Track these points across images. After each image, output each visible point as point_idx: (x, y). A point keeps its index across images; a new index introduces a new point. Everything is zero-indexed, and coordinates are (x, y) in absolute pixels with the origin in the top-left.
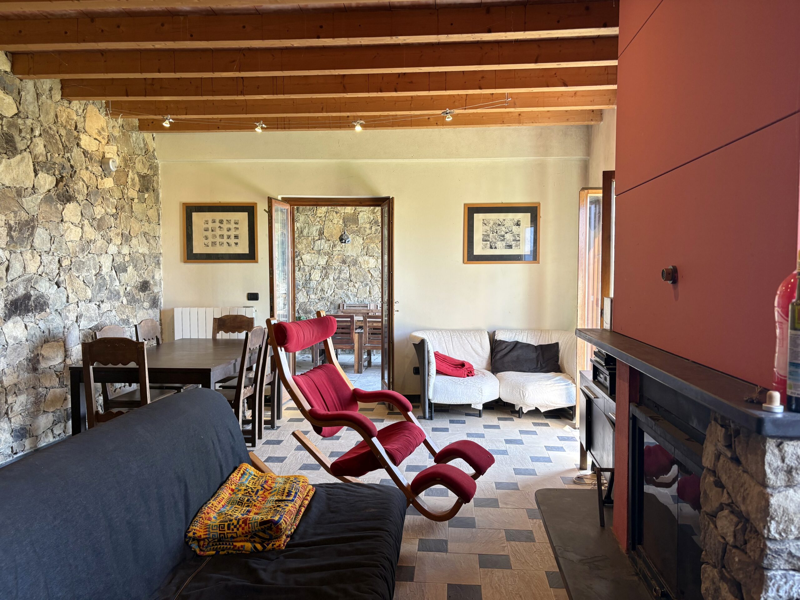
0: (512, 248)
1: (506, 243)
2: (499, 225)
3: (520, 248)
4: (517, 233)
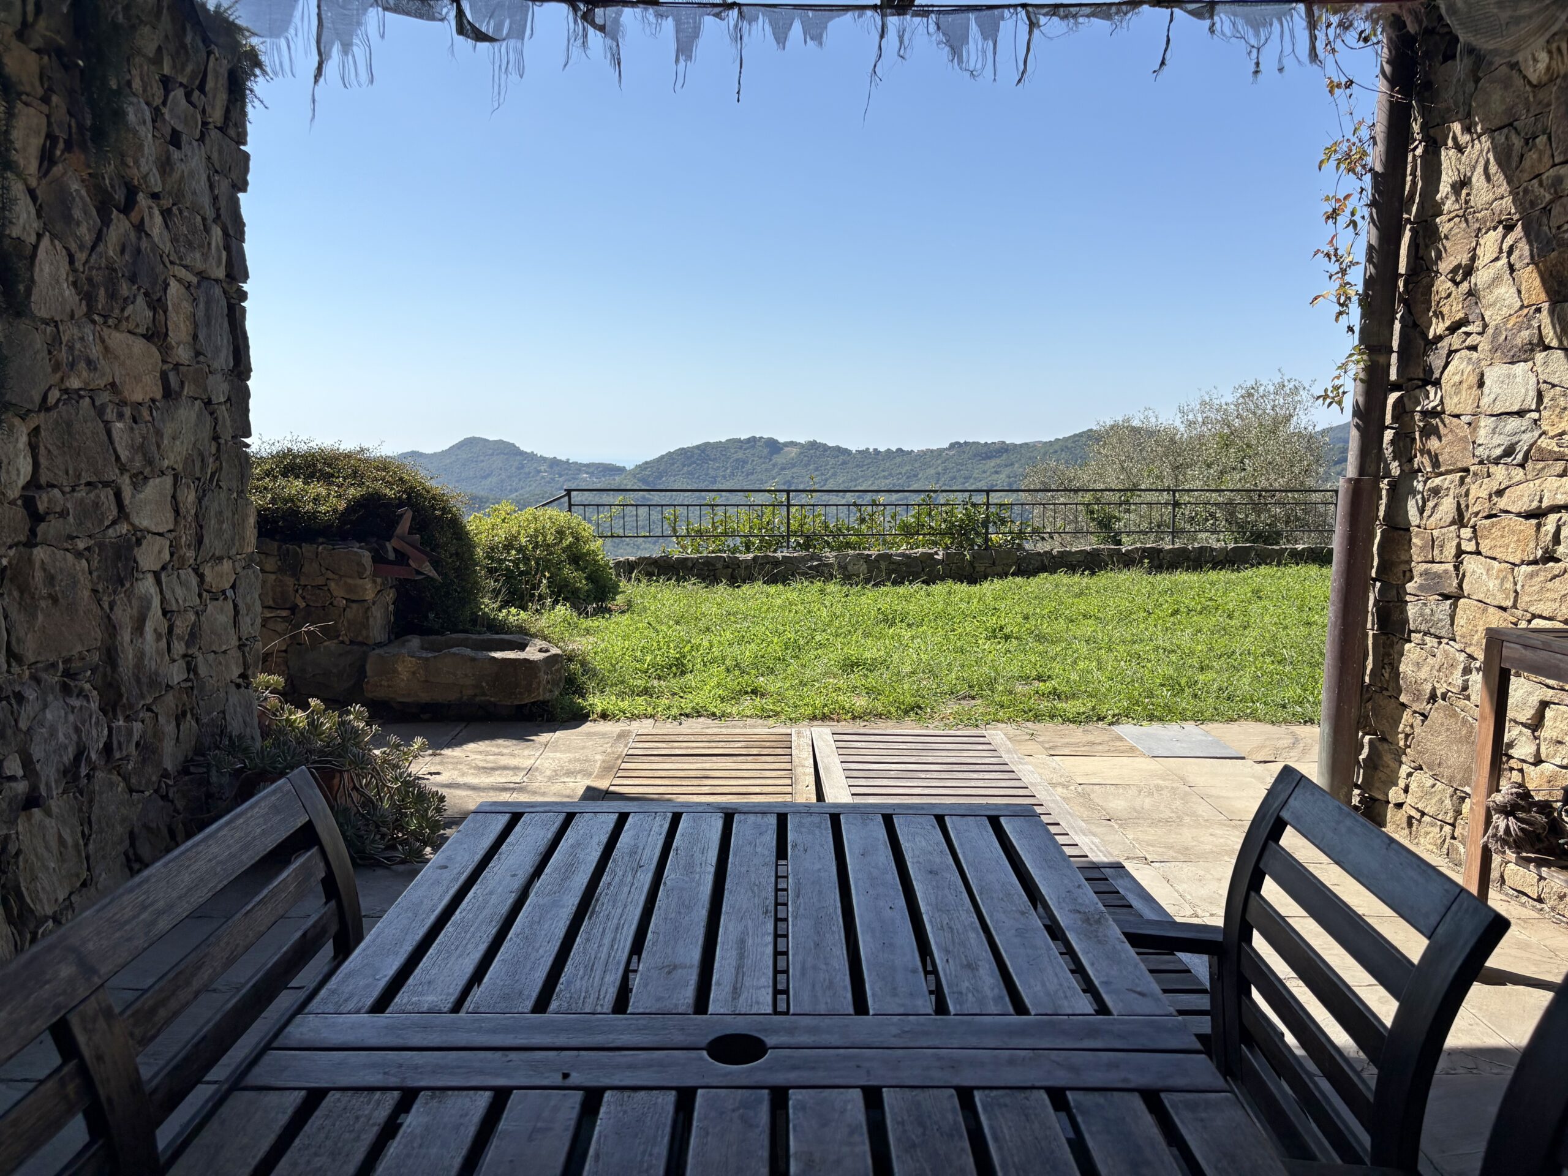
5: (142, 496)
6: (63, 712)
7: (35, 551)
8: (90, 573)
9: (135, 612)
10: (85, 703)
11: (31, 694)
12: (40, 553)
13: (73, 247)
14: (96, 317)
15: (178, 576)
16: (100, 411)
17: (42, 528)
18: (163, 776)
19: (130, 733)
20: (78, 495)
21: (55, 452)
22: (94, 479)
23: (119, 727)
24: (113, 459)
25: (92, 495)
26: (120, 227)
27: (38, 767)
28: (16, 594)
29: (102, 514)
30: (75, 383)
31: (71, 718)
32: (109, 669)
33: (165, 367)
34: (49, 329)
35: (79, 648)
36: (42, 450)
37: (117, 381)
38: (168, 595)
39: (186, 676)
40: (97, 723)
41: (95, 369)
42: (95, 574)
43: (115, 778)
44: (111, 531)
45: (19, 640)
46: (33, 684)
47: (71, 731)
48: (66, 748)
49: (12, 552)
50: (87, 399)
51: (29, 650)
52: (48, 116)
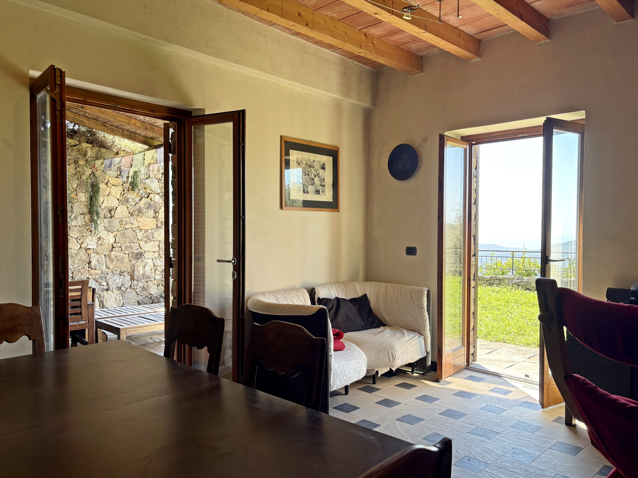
0: (319, 194)
1: (315, 188)
2: (310, 166)
3: (325, 195)
4: (323, 178)
5: (147, 245)
6: (118, 278)
7: (112, 252)
8: (128, 257)
9: (144, 265)
10: (125, 277)
11: (110, 274)
12: (113, 253)
13: (129, 206)
14: (135, 216)
15: (159, 260)
16: (134, 231)
17: (114, 249)
18: (150, 294)
19: (138, 285)
20: (126, 244)
21: (120, 238)
22: (130, 242)
23: (134, 283)
24: (137, 239)
25: (130, 245)
26: (144, 200)
27: (110, 285)
28: (109, 258)
29: (132, 248)
30: (127, 226)
31: (121, 279)
32: (133, 273)
33: (157, 223)
34: (119, 219)
35: (124, 268)
36: (117, 237)
37: (140, 226)
38: (155, 263)
39: (161, 278)
40: (128, 281)
41: (133, 224)
42: (129, 257)
43: (134, 291)
44: (135, 251)
45: (108, 265)
46: (112, 273)
47: (121, 281)
48: (118, 283)
49: (107, 252)
50: (131, 229)
51: (111, 267)
52: (123, 188)
